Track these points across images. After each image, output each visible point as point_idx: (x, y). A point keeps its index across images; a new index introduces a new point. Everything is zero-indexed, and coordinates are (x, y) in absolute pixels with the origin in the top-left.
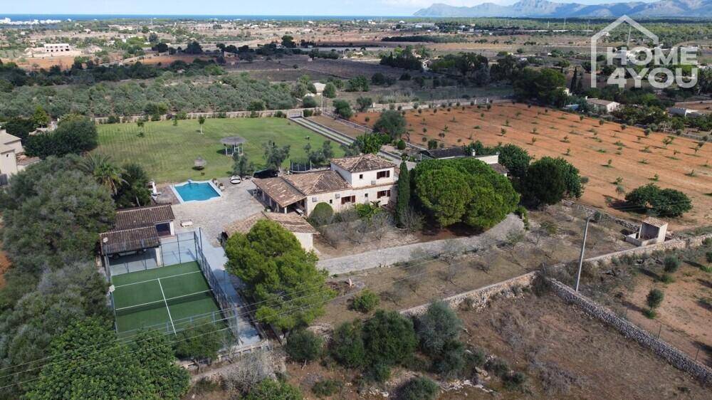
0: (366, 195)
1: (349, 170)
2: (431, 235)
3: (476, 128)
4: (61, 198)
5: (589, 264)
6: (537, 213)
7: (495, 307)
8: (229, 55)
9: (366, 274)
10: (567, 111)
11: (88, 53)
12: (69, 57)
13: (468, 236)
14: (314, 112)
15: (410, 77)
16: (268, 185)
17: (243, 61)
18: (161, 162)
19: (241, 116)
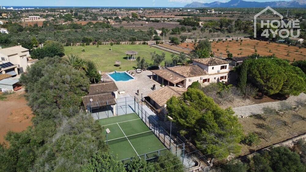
0: (215, 78)
1: (207, 65)
3: (241, 49)
8: (111, 21)
11: (48, 20)
12: (40, 21)
14: (160, 42)
15: (196, 29)
16: (161, 73)
17: (117, 23)
18: (97, 63)
19: (127, 43)
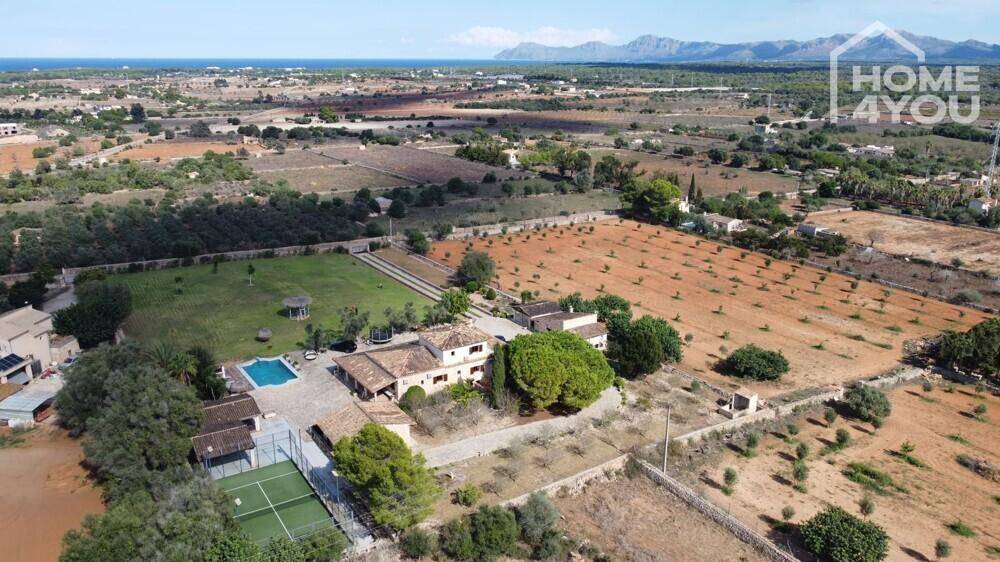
0: (459, 372)
1: (440, 349)
2: (528, 416)
5: (679, 443)
6: (636, 383)
7: (590, 492)
8: (252, 142)
9: (466, 465)
10: (683, 231)
13: (565, 415)
14: (382, 243)
15: (495, 179)
17: (272, 150)
18: (215, 332)
19: (292, 252)
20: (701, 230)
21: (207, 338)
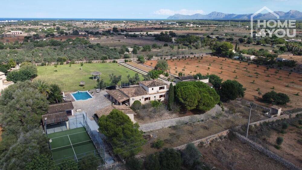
0: (155, 97)
1: (148, 87)
2: (183, 114)
3: (197, 67)
4: (25, 100)
5: (251, 126)
6: (226, 104)
7: (213, 145)
8: (91, 36)
9: (157, 132)
10: (234, 59)
11: (30, 35)
12: (22, 37)
13: (199, 114)
14: (129, 60)
15: (168, 45)
16: (113, 93)
17: (97, 38)
18: (65, 83)
19: (98, 62)
20: (241, 59)
21: (62, 85)
